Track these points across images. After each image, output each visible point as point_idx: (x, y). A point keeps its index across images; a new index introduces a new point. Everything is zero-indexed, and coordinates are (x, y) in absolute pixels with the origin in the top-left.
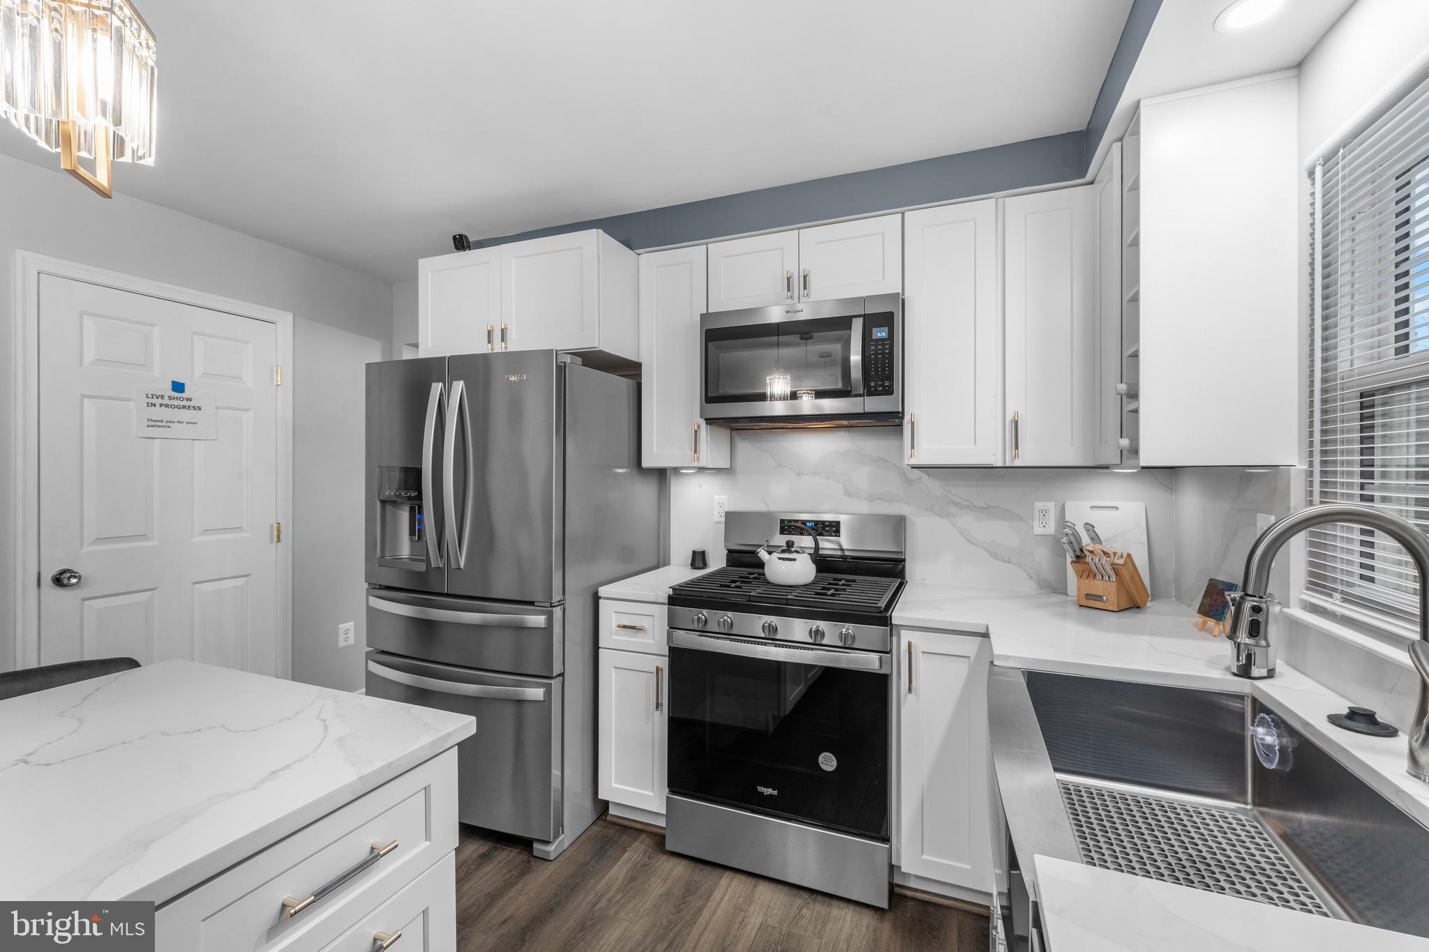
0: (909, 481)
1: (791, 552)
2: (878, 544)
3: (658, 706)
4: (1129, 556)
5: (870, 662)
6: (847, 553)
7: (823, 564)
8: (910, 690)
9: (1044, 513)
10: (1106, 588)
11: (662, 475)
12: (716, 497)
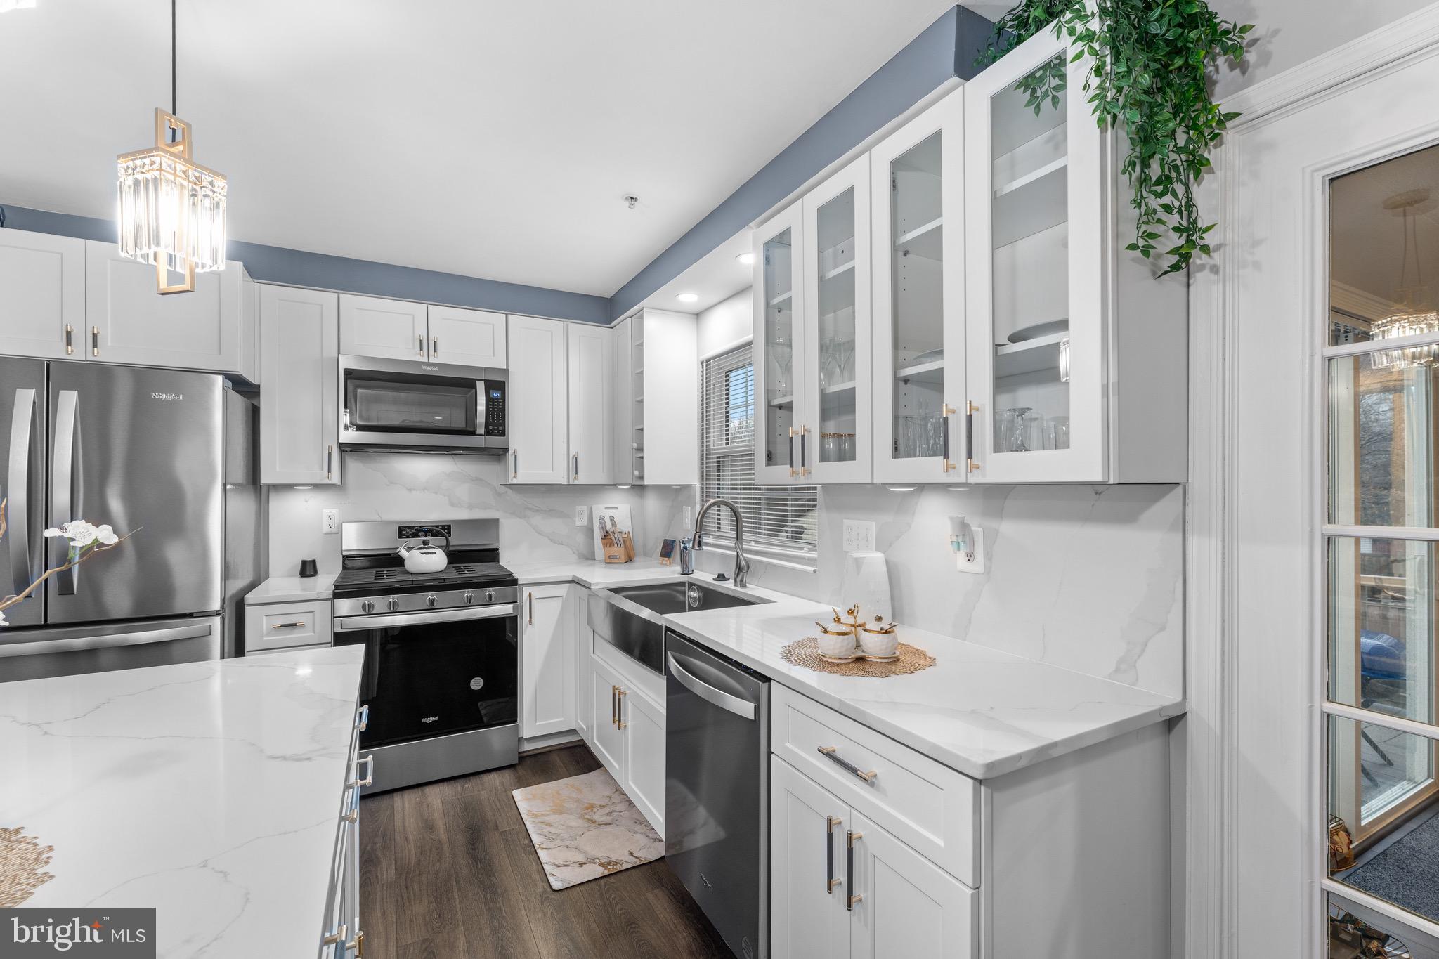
0: (499, 495)
1: (422, 547)
4: (630, 532)
6: (454, 548)
8: (530, 622)
9: (581, 513)
10: (619, 551)
12: (324, 510)
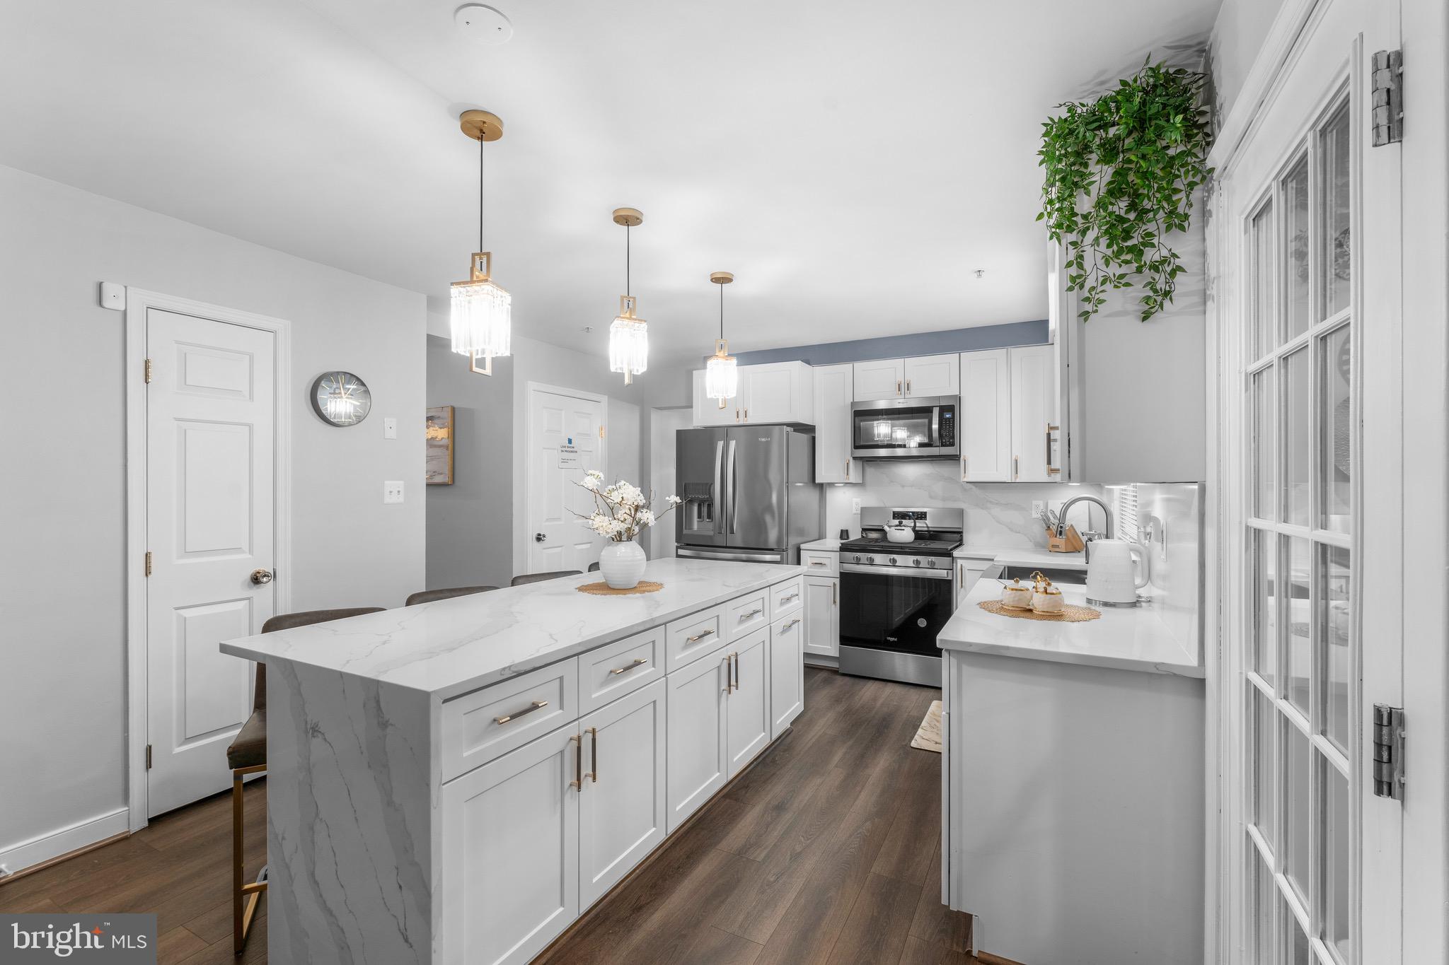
0: (965, 490)
1: (901, 526)
2: (948, 524)
3: (835, 602)
4: (1072, 525)
5: (942, 574)
6: (931, 529)
7: (919, 535)
8: (962, 586)
9: (1037, 507)
10: (1061, 542)
11: (821, 486)
12: (854, 499)
